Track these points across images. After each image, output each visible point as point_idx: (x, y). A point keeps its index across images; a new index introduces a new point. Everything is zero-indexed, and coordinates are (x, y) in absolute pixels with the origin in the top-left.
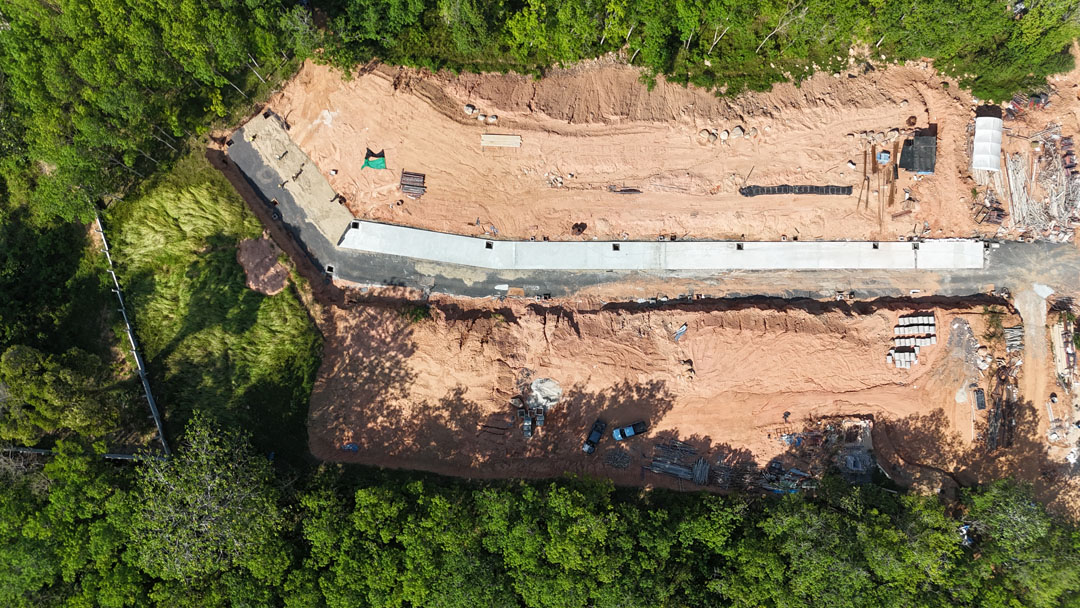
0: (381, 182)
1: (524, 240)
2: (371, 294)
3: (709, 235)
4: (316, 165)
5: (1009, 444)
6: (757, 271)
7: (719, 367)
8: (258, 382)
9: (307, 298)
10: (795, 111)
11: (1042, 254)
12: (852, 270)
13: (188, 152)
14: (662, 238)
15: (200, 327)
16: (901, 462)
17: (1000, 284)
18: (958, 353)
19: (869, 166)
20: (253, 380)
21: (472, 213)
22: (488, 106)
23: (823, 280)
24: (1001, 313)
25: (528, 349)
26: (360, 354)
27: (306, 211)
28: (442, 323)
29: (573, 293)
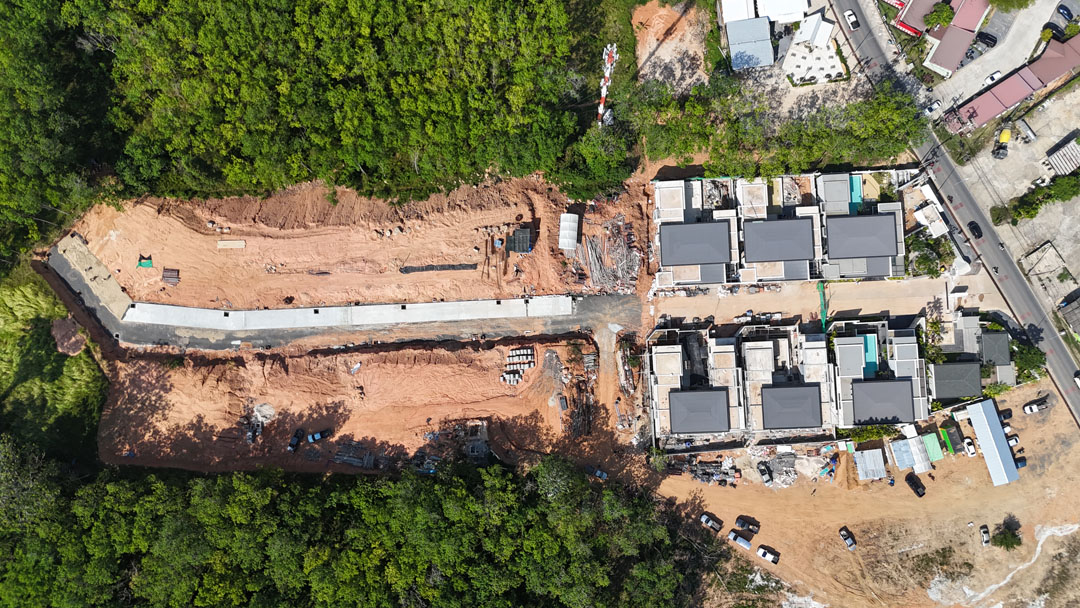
0: (150, 275)
1: (250, 309)
2: (145, 351)
3: (383, 300)
4: (106, 267)
5: (589, 433)
6: (416, 323)
7: (381, 390)
8: (64, 413)
9: (98, 356)
10: (438, 214)
11: (614, 303)
12: (483, 320)
13: (19, 263)
14: (349, 304)
15: (25, 379)
16: (513, 448)
17: (584, 325)
18: (549, 373)
19: (489, 250)
20: (61, 413)
21: (212, 293)
22: (224, 221)
23: (464, 327)
24: (581, 344)
25: (251, 384)
26: (135, 392)
27: (100, 298)
28: (190, 369)
29: (287, 344)
